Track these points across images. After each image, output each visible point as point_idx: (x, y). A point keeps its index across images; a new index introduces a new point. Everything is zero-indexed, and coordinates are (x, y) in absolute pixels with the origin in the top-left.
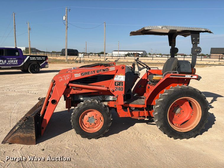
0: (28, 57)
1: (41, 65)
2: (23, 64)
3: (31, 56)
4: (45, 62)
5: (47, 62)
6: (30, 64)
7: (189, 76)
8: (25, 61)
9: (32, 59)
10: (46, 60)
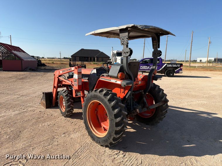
0: (166, 64)
1: (175, 71)
2: (161, 69)
3: (168, 64)
4: (180, 68)
5: (182, 69)
6: (167, 69)
7: (114, 80)
8: (163, 67)
9: (168, 66)
10: (180, 67)
